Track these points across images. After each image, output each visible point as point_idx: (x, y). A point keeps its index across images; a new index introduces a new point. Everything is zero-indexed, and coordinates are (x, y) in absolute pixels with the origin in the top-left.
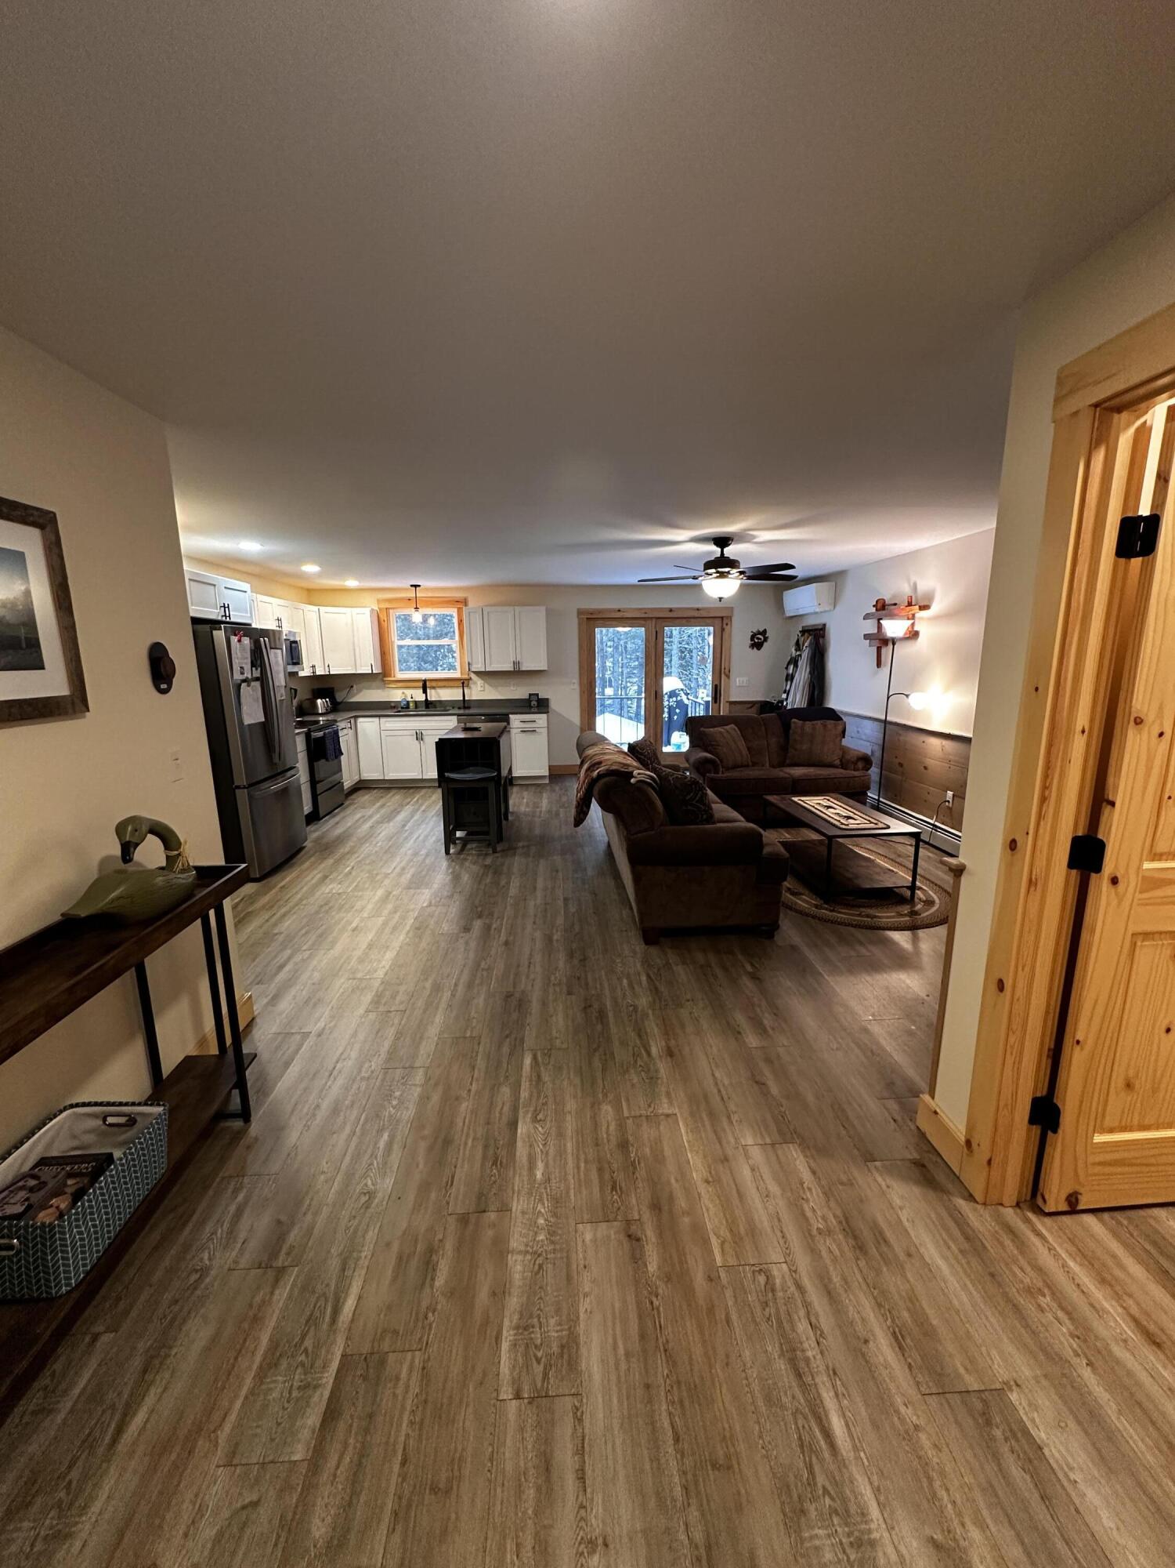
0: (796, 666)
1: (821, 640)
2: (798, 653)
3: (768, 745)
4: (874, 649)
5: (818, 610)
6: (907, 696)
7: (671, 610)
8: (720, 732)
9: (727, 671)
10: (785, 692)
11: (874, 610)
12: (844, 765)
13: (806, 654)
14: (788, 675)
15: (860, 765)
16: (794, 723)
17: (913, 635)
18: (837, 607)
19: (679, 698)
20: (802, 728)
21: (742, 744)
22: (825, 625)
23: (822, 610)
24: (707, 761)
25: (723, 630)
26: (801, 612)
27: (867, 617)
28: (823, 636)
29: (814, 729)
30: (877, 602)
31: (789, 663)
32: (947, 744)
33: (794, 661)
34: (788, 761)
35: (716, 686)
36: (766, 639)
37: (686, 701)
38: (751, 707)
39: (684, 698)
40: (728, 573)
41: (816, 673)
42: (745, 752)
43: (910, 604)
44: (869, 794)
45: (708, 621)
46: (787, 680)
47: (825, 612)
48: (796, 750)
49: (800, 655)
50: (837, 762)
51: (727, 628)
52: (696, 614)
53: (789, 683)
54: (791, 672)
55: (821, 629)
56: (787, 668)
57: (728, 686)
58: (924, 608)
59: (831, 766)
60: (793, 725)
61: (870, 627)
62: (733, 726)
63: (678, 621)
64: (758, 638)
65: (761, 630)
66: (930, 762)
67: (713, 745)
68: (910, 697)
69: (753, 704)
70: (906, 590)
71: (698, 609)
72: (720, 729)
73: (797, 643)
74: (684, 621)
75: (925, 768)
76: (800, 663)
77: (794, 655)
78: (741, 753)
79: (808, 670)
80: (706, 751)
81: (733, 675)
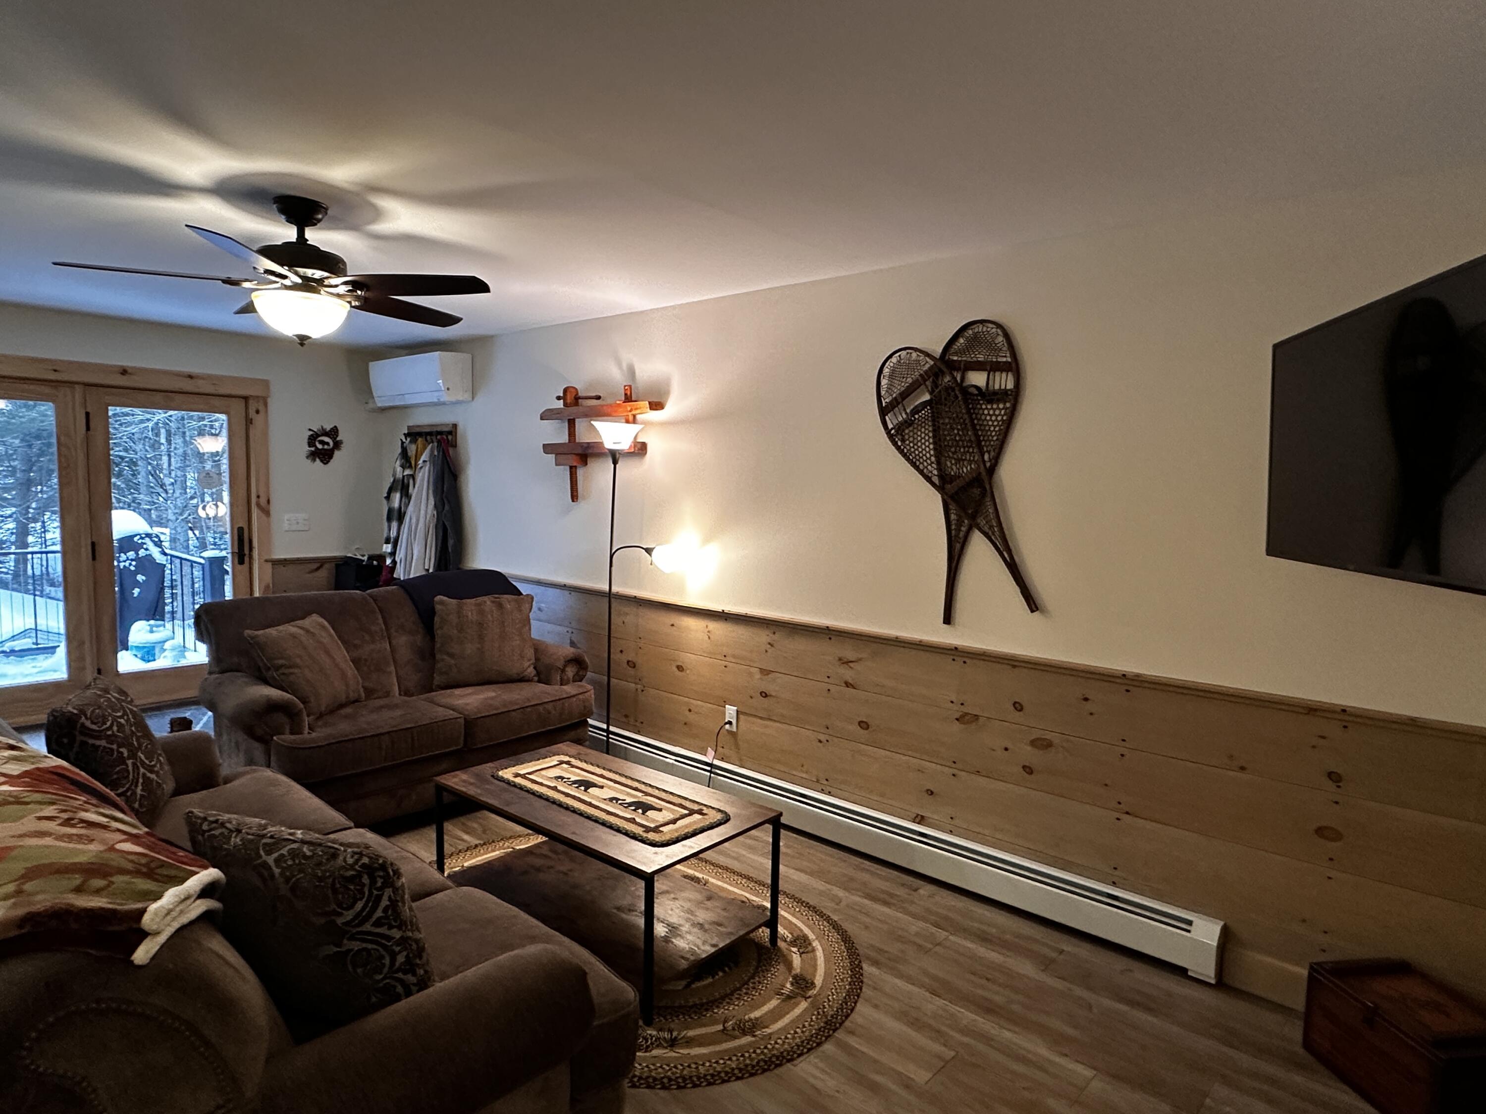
0: (406, 495)
1: (451, 450)
2: (408, 472)
3: (393, 650)
4: (565, 472)
5: (445, 398)
6: (649, 551)
7: (124, 372)
8: (294, 636)
9: (263, 501)
10: (387, 541)
11: (560, 404)
12: (543, 675)
13: (424, 476)
14: (390, 511)
15: (570, 672)
16: (442, 603)
17: (640, 449)
18: (479, 398)
19: (142, 553)
20: (459, 613)
21: (341, 655)
22: (455, 426)
23: (453, 399)
24: (272, 707)
25: (249, 422)
26: (410, 400)
27: (546, 416)
28: (455, 446)
29: (481, 612)
30: (565, 391)
31: (391, 490)
32: (714, 626)
33: (402, 487)
34: (438, 679)
35: (241, 530)
36: (337, 445)
37: (160, 558)
38: (318, 569)
39: (155, 552)
40: (320, 282)
41: (447, 507)
42: (350, 670)
43: (628, 399)
44: (590, 721)
45: (216, 402)
46: (389, 519)
47: (458, 403)
48: (452, 655)
49: (413, 477)
50: (531, 671)
51: (258, 420)
52: (188, 386)
53: (395, 525)
54: (396, 505)
55: (450, 433)
56: (388, 498)
57: (266, 530)
58: (657, 406)
59: (522, 679)
60: (438, 607)
61: (557, 433)
62: (315, 618)
63: (142, 396)
64: (323, 443)
65: (328, 427)
66: (688, 659)
67: (278, 668)
68: (654, 553)
69: (321, 562)
70: (616, 376)
71: (191, 377)
72: (290, 628)
73: (404, 453)
74: (158, 397)
75: (680, 668)
76: (413, 492)
77: (399, 475)
78: (344, 675)
79: (432, 502)
80: (266, 682)
81: (274, 508)
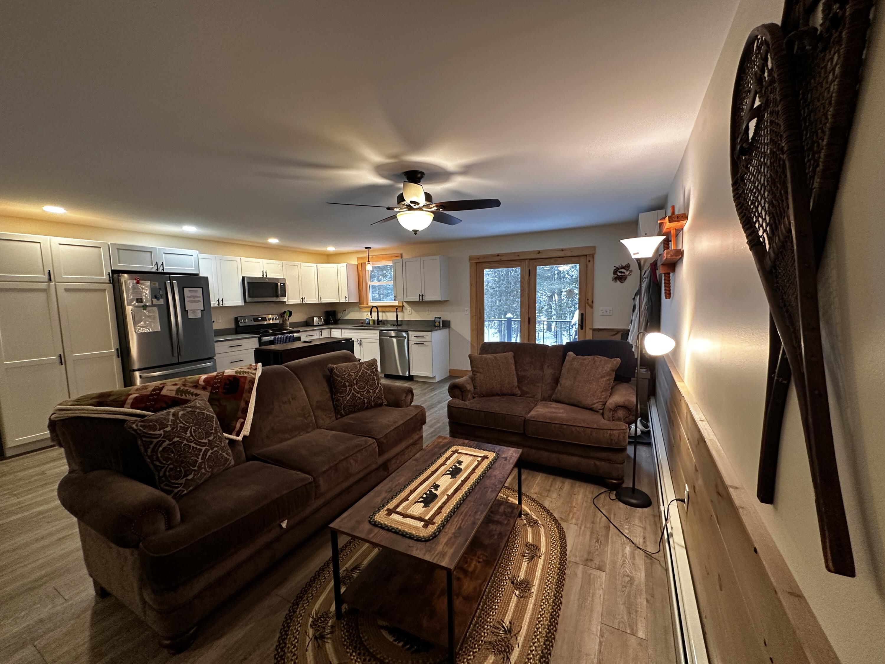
7: (539, 252)
9: (591, 302)
10: (631, 322)
14: (634, 306)
25: (587, 266)
34: (553, 396)
35: (582, 315)
36: (629, 273)
38: (615, 334)
45: (574, 259)
46: (633, 311)
50: (598, 406)
51: (590, 265)
52: (562, 254)
57: (593, 315)
60: (567, 358)
64: (621, 273)
65: (624, 265)
69: (617, 331)
71: (562, 250)
81: (595, 305)
